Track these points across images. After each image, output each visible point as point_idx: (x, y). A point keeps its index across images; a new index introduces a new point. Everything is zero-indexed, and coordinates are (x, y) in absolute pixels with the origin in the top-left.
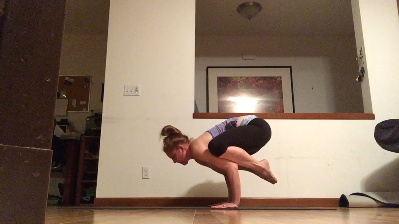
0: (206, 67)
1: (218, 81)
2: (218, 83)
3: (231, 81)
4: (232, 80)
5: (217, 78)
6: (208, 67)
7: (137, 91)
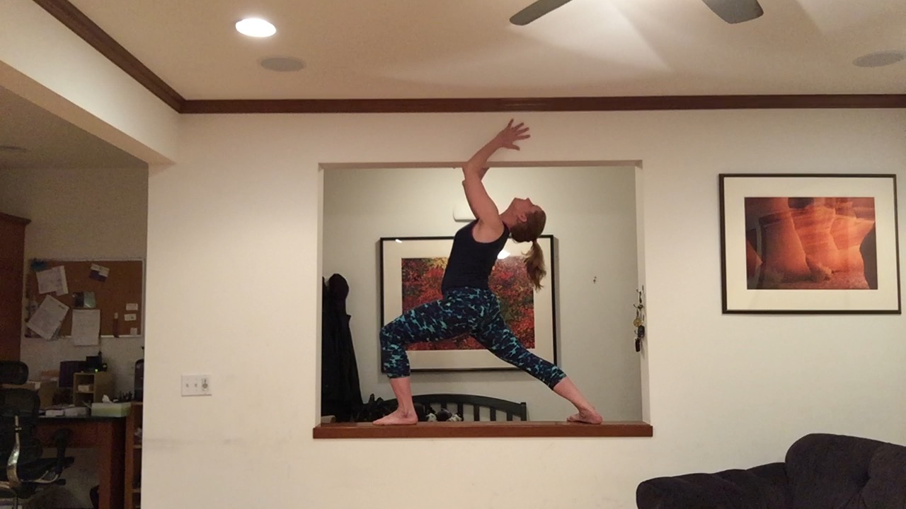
0: (379, 239)
1: (403, 268)
2: (403, 272)
3: (430, 268)
4: (431, 265)
5: (401, 260)
6: (382, 239)
7: (205, 386)
